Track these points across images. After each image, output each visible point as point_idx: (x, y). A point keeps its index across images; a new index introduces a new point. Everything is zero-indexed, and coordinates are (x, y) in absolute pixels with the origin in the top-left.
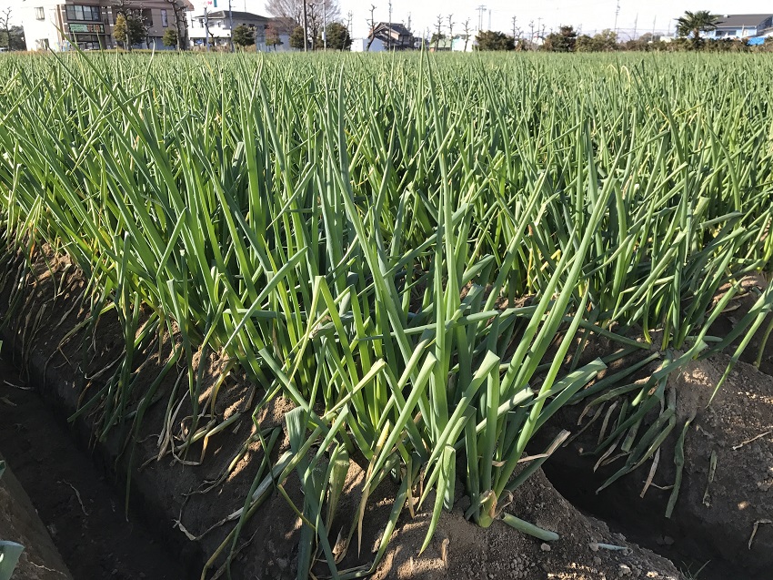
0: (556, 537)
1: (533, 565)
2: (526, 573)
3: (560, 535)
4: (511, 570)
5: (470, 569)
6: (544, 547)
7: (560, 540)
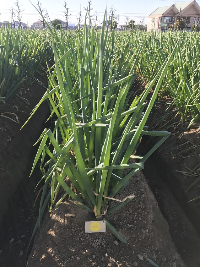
0: (125, 242)
1: (105, 246)
2: (98, 247)
3: (128, 242)
4: (93, 242)
5: (74, 231)
6: (116, 243)
7: (126, 245)
